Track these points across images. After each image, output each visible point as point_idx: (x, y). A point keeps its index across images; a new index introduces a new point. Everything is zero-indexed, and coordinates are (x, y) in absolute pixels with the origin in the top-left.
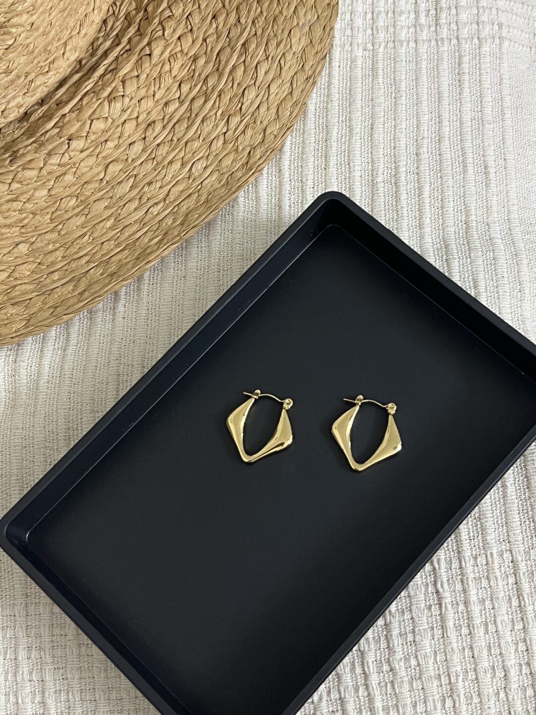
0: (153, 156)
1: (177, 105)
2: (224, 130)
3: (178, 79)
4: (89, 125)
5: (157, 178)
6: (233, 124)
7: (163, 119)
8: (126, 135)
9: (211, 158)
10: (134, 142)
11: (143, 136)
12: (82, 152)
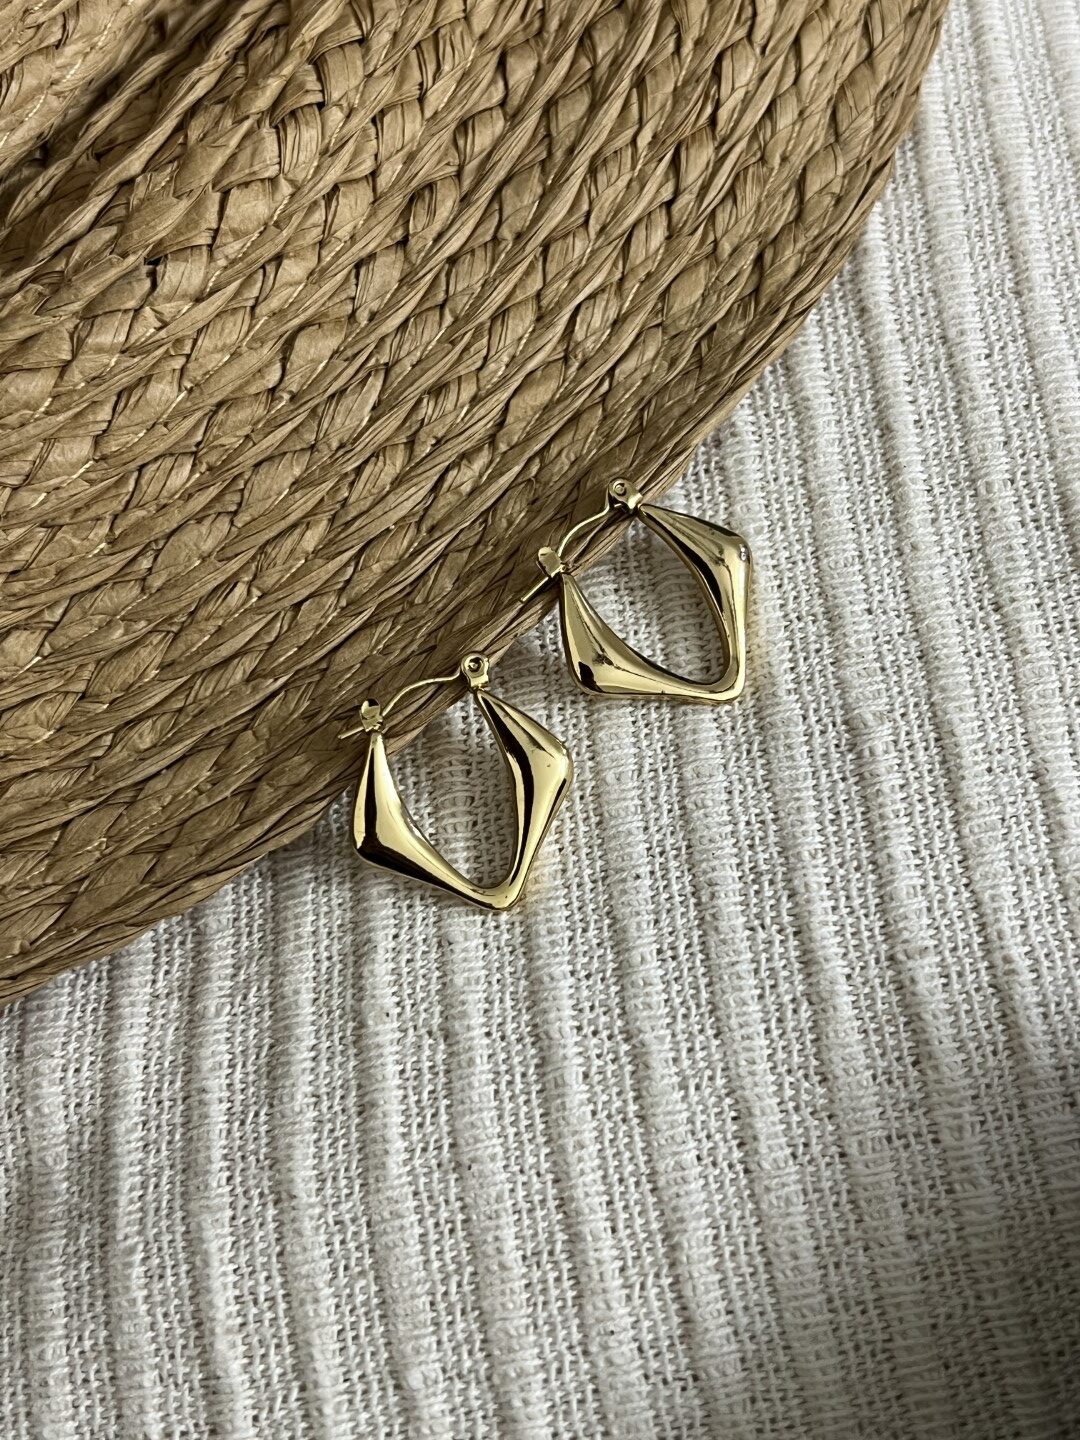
0: (441, 296)
1: (500, 124)
2: (666, 194)
3: (494, 43)
4: (214, 209)
5: (462, 370)
6: (693, 174)
7: (459, 175)
8: (344, 233)
9: (632, 287)
10: (372, 256)
11: (399, 234)
12: (198, 299)
